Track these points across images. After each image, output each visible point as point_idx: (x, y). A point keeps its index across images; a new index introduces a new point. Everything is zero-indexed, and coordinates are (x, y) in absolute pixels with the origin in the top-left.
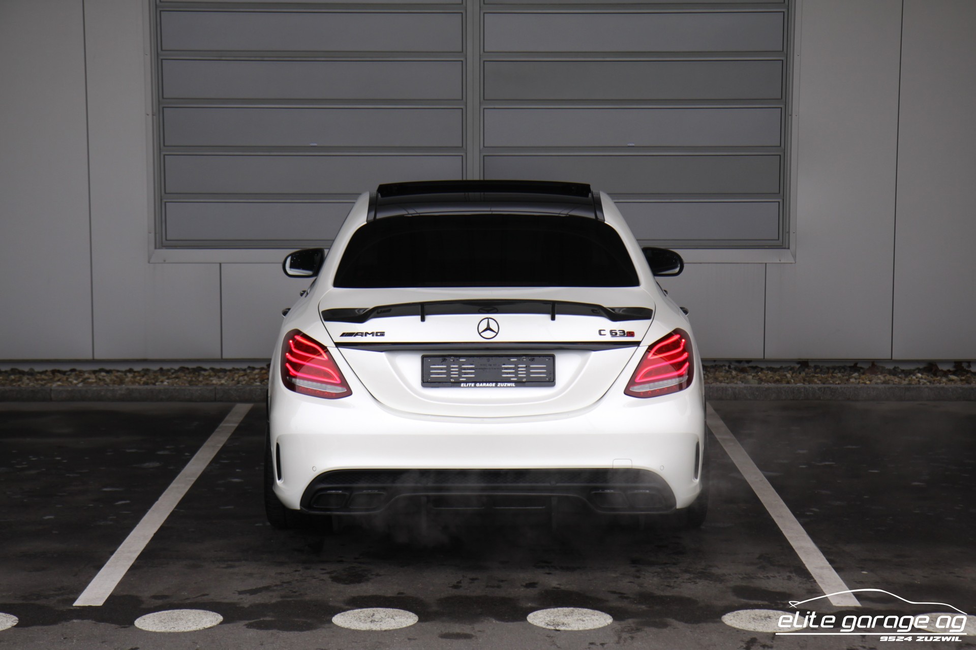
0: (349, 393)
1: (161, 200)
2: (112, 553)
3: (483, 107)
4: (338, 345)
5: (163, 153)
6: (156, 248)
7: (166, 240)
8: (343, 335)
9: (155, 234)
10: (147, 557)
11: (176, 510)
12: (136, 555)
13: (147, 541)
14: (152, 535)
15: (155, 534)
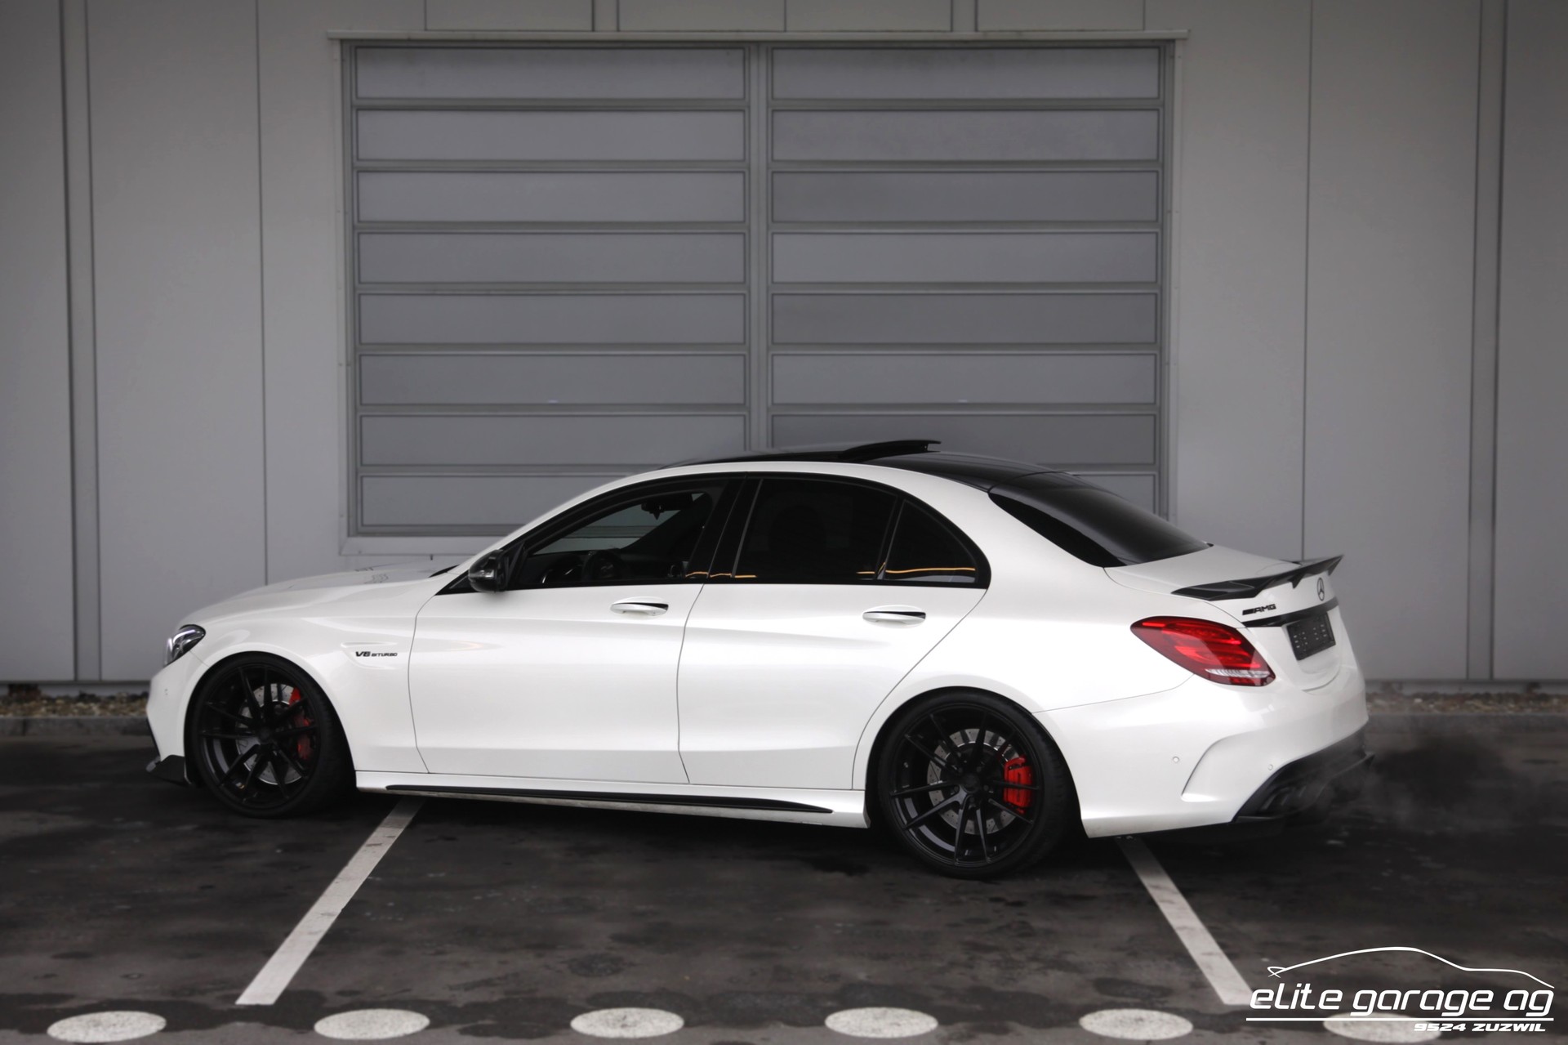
0: (1272, 676)
1: (357, 473)
2: (287, 934)
3: (771, 353)
4: (1248, 624)
5: (359, 414)
6: (349, 535)
7: (363, 525)
8: (1246, 612)
9: (349, 517)
10: (334, 940)
11: (370, 878)
13: (333, 919)
14: (339, 911)
15: (343, 910)
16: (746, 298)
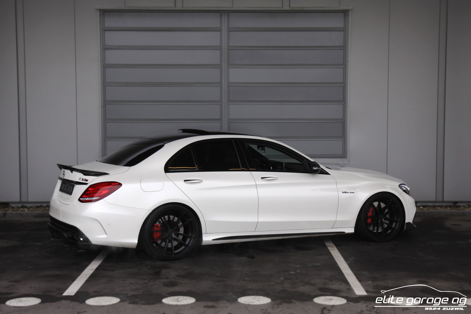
2: (79, 275)
3: (228, 103)
5: (105, 122)
12: (88, 276)
13: (93, 271)
14: (95, 268)
16: (221, 87)
